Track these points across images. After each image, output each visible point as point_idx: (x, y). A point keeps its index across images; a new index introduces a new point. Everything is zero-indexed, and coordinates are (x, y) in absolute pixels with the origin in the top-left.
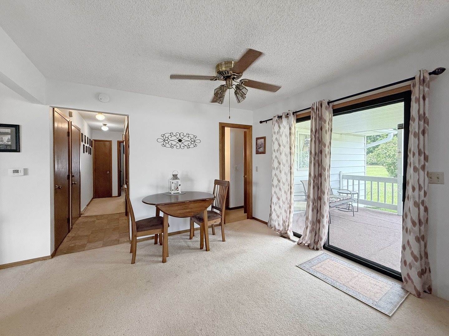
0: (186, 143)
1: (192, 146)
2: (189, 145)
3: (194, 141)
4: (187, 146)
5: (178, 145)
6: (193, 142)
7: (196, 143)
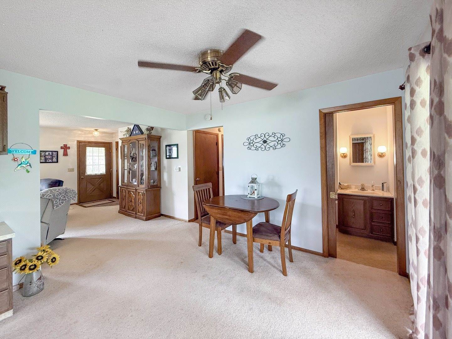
0: (272, 144)
1: (279, 146)
2: (275, 145)
3: (282, 140)
4: (273, 147)
5: (263, 146)
6: (280, 142)
7: (284, 143)
